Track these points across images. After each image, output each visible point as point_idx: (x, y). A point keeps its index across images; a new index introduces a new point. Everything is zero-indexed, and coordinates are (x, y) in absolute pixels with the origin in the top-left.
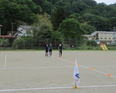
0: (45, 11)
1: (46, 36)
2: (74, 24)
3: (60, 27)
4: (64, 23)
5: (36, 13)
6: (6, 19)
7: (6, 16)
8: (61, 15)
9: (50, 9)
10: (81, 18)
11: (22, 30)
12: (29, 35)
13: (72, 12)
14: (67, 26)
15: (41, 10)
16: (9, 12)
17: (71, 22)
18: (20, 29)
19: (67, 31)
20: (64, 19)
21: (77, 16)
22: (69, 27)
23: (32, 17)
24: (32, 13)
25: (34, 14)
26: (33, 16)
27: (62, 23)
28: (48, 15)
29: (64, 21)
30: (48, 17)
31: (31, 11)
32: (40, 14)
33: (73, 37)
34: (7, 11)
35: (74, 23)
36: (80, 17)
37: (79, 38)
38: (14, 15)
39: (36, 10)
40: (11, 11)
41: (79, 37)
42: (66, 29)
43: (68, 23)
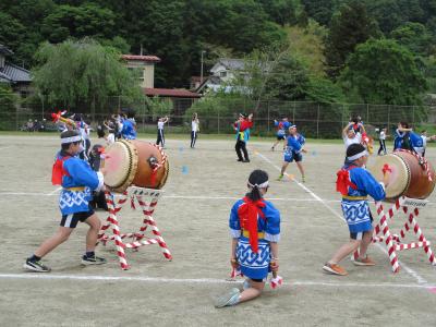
0: (311, 15)
1: (289, 93)
2: (394, 56)
3: (349, 64)
4: (362, 53)
5: (281, 22)
6: (188, 39)
7: (188, 29)
8: (355, 29)
9: (330, 8)
10: (429, 40)
11: (224, 74)
12: (240, 89)
13: (400, 19)
14: (372, 62)
15: (298, 13)
16: (197, 18)
17: (384, 51)
18: (217, 70)
19: (369, 81)
20: (362, 39)
21: (418, 32)
22: (376, 66)
23: (267, 34)
24: (269, 20)
25: (273, 24)
26: (271, 30)
27: (353, 52)
28: (321, 28)
29: (361, 47)
30: (318, 33)
31: (267, 15)
32: (292, 25)
33: (388, 100)
34: (192, 12)
35: (393, 53)
36: (426, 36)
37: (408, 102)
38: (212, 26)
39: (283, 10)
40: (204, 13)
41: (408, 100)
42: (366, 72)
43: (374, 54)
